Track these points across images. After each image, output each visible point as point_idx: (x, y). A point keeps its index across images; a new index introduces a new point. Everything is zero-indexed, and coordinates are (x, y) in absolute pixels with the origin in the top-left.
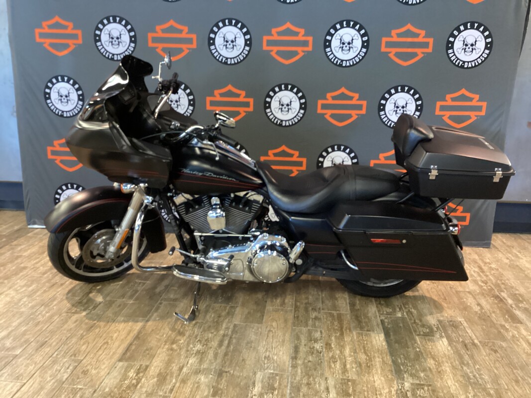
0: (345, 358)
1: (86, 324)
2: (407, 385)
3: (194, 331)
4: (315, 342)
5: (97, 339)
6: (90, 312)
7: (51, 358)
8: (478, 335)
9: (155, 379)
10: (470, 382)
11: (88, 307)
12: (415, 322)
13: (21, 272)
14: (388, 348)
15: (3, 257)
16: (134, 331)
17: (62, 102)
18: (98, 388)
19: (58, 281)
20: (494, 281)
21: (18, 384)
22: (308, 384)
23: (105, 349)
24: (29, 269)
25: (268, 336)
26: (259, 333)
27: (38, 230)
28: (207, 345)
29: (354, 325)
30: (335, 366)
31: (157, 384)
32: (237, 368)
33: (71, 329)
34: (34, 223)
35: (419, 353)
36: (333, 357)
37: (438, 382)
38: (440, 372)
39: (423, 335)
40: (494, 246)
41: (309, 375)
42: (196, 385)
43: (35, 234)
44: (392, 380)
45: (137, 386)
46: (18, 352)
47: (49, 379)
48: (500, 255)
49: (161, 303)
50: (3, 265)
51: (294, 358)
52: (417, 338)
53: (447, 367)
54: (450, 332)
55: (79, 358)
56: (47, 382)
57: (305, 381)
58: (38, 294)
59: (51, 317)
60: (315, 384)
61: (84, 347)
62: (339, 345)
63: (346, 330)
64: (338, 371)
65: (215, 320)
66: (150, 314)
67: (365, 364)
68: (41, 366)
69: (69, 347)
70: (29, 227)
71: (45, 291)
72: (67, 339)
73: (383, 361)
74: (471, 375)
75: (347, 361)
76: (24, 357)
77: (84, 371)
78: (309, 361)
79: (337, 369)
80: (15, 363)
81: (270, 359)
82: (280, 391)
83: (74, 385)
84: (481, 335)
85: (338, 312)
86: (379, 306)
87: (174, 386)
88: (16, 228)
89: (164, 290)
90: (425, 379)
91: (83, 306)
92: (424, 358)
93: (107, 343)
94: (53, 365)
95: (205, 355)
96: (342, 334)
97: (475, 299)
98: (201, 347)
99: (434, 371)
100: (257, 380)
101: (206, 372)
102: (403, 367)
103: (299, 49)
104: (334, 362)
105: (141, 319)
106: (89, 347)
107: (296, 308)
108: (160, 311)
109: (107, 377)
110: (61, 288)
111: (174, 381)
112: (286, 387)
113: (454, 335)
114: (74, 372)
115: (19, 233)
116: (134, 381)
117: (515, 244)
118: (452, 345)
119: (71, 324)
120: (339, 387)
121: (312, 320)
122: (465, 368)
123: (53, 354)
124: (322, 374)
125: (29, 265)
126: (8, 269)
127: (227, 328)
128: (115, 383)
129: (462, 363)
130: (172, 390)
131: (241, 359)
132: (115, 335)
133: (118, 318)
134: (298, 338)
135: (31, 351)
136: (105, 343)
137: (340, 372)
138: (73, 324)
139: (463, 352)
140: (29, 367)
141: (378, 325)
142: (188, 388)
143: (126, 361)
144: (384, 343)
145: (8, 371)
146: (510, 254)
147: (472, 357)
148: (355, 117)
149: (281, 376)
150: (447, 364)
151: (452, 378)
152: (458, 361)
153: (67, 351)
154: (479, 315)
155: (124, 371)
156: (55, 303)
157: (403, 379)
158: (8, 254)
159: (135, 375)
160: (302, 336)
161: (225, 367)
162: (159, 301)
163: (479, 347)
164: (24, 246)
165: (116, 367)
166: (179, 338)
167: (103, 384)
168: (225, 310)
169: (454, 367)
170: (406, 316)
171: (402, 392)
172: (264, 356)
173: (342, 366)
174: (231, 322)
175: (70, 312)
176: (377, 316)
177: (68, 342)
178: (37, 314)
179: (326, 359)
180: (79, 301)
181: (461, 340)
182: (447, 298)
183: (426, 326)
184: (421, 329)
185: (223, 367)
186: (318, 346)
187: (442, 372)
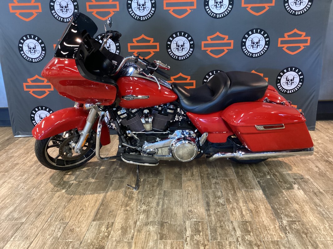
0: (241, 207)
1: (66, 198)
2: (285, 222)
3: (139, 197)
4: (219, 199)
5: (75, 207)
6: (67, 190)
7: (47, 223)
8: (321, 186)
9: (120, 231)
10: (324, 217)
11: (65, 187)
12: (280, 181)
13: (16, 167)
14: (266, 199)
15: (1, 158)
16: (99, 200)
17: (31, 52)
18: (83, 240)
19: (41, 171)
20: (322, 151)
21: (28, 242)
22: (221, 226)
23: (82, 214)
24: (20, 164)
25: (187, 197)
26: (181, 195)
27: (21, 138)
28: (149, 205)
29: (241, 185)
30: (235, 213)
31: (122, 234)
32: (173, 220)
33: (56, 202)
34: (19, 134)
35: (288, 201)
36: (233, 208)
37: (304, 218)
38: (303, 212)
39: (287, 189)
40: (317, 129)
41: (220, 221)
42: (148, 233)
43: (20, 141)
44: (274, 220)
45: (108, 237)
46: (24, 220)
47: (48, 237)
48: (322, 135)
49: (113, 181)
50: (3, 163)
51: (208, 210)
52: (283, 191)
53: (307, 208)
54: (303, 186)
55: (66, 221)
56: (48, 239)
57: (218, 225)
58: (29, 180)
59: (42, 195)
60: (225, 226)
61: (68, 213)
62: (235, 199)
63: (237, 189)
64: (238, 216)
65: (151, 189)
66: (107, 188)
67: (254, 211)
68: (41, 229)
69: (58, 214)
70: (15, 137)
71: (34, 178)
72: (55, 209)
73: (266, 208)
74: (323, 212)
75: (242, 209)
76: (29, 223)
77: (71, 229)
78: (218, 211)
79: (237, 215)
80: (23, 228)
81: (192, 212)
82: (204, 232)
83: (66, 240)
84: (323, 186)
85: (229, 178)
86: (254, 172)
87: (133, 235)
88: (6, 138)
89: (113, 171)
90: (295, 218)
91: (62, 186)
92: (291, 204)
93: (83, 209)
94: (50, 227)
95: (150, 213)
96: (235, 192)
97: (313, 163)
98: (145, 207)
99: (300, 211)
100: (187, 226)
101: (153, 223)
102: (279, 211)
103: (188, 8)
104: (234, 211)
105: (102, 192)
106: (71, 213)
107: (202, 178)
108: (113, 185)
109: (87, 232)
110: (44, 176)
111: (133, 231)
112: (207, 229)
113: (306, 187)
114: (64, 231)
115: (9, 141)
116: (106, 234)
117: (329, 127)
118: (307, 194)
119: (55, 199)
120: (242, 227)
121: (214, 185)
122: (319, 208)
123: (47, 220)
124: (229, 220)
125: (20, 161)
126: (6, 165)
127: (160, 194)
128: (93, 236)
129: (316, 205)
130: (132, 238)
131: (173, 213)
132: (87, 204)
133: (87, 192)
134: (207, 197)
135: (32, 219)
136: (81, 210)
137: (240, 217)
138: (57, 198)
139: (315, 198)
140: (33, 230)
141: (257, 185)
142: (143, 235)
143: (98, 221)
144: (263, 196)
145: (19, 234)
146: (328, 133)
147: (321, 200)
148: (226, 51)
149: (202, 223)
150: (306, 206)
151: (312, 215)
152: (313, 204)
153: (57, 217)
154: (318, 173)
155: (98, 227)
156: (42, 185)
157: (281, 218)
158: (4, 155)
159: (106, 229)
160: (210, 195)
161: (164, 219)
162: (111, 180)
163: (324, 194)
164: (14, 149)
165: (92, 225)
166: (129, 202)
167: (85, 237)
168: (156, 182)
169: (312, 209)
170: (273, 178)
171: (282, 227)
172: (188, 210)
173: (240, 213)
174: (162, 189)
175: (54, 191)
176: (254, 179)
177: (56, 211)
178: (32, 194)
179: (229, 209)
180: (58, 183)
181: (311, 190)
182: (296, 164)
183: (287, 183)
184: (284, 185)
185: (163, 219)
186: (221, 201)
187: (305, 212)
